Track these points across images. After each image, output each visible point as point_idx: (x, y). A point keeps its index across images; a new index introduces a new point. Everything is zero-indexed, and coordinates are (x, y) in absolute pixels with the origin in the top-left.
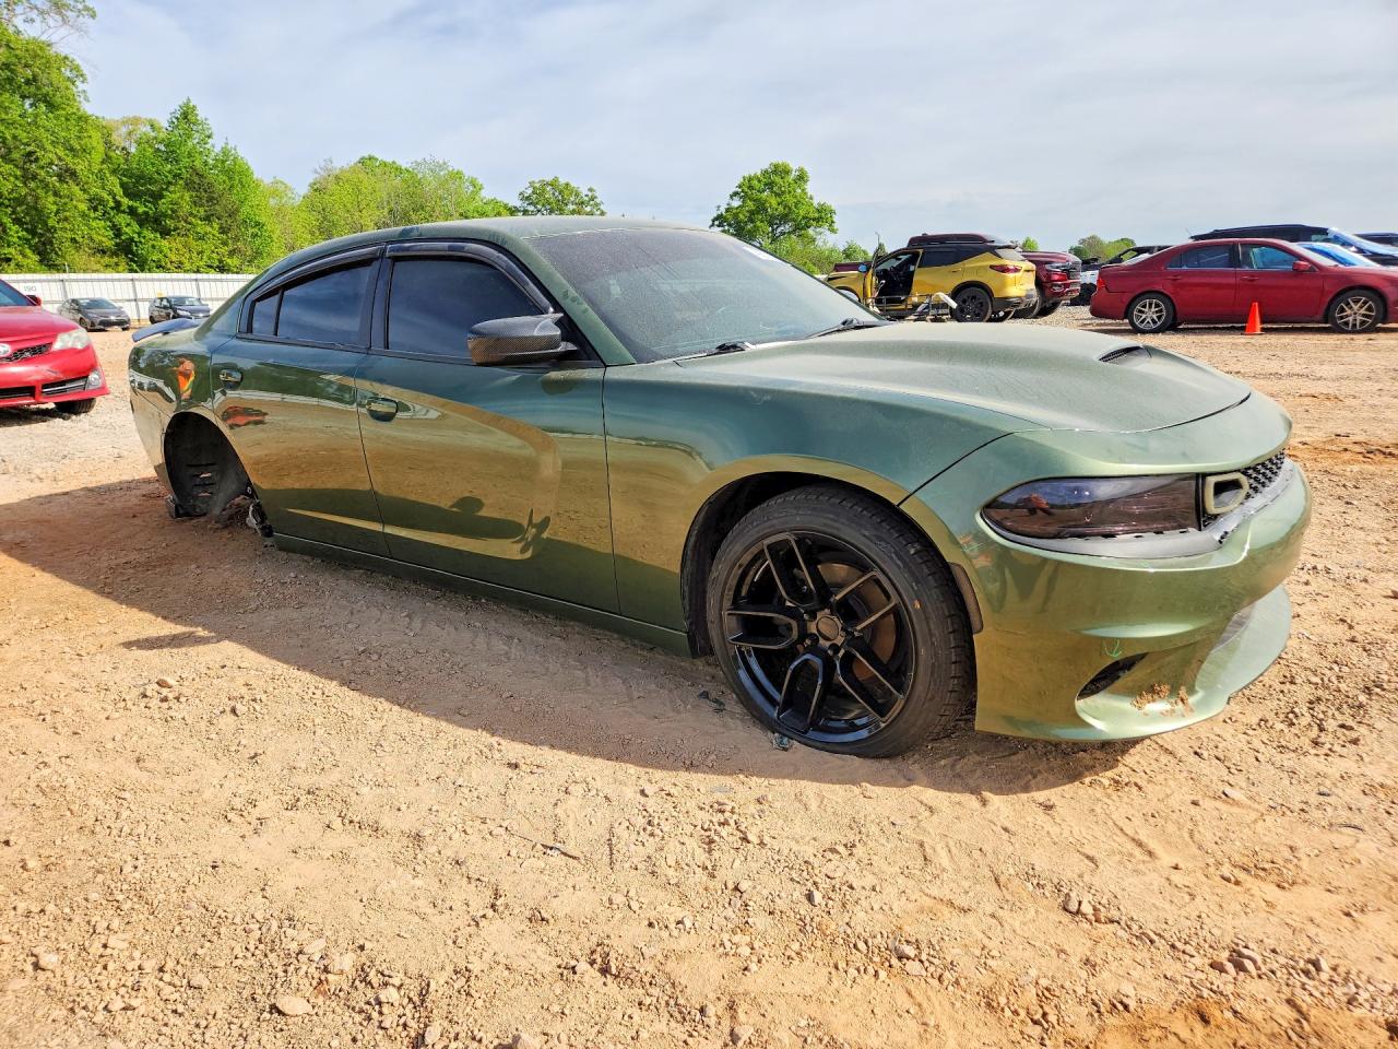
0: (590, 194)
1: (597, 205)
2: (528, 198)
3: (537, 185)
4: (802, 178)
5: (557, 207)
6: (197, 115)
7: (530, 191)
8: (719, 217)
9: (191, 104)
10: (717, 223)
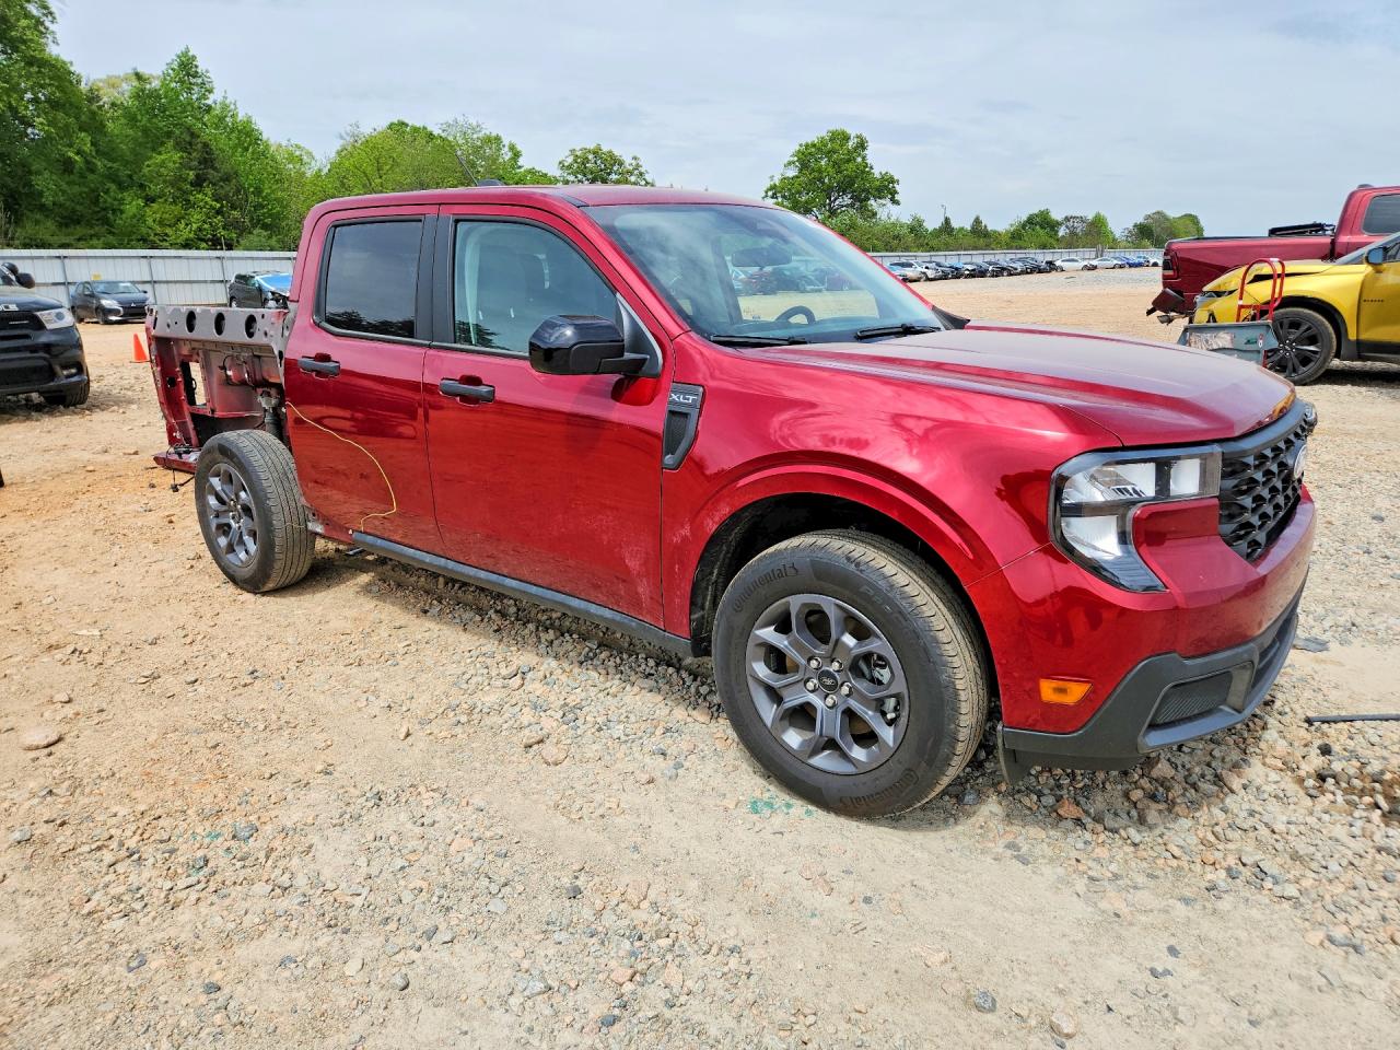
0: (634, 163)
1: (641, 174)
2: (569, 167)
3: (578, 153)
4: (862, 145)
5: (599, 177)
6: (196, 66)
7: (570, 160)
8: (773, 188)
9: (190, 54)
10: (770, 193)
